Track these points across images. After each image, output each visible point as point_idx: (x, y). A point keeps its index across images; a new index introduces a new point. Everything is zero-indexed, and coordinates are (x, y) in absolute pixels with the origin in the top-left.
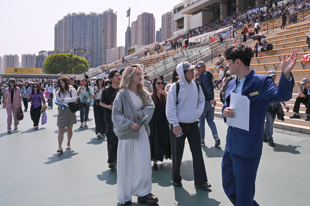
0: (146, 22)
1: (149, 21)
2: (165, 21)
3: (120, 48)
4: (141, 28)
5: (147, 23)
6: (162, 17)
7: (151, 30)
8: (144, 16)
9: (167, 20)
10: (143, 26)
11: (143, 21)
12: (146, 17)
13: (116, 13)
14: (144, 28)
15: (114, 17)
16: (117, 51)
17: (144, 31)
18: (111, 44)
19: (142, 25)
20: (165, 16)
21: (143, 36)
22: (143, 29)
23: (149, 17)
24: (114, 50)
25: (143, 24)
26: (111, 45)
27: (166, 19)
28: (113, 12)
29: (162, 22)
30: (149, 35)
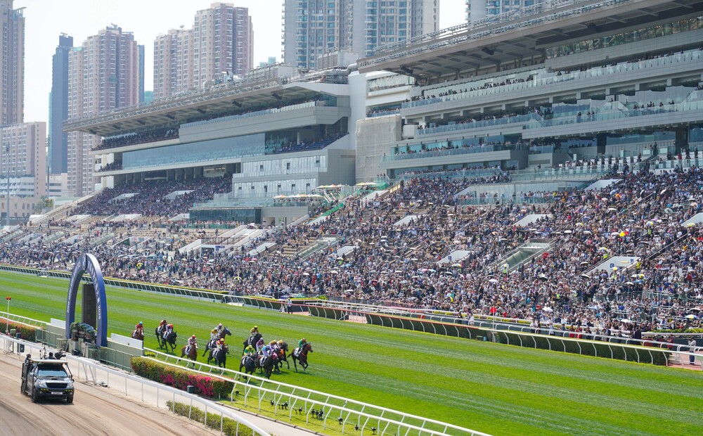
0: (109, 60)
1: (117, 57)
2: (162, 57)
3: (35, 128)
4: (94, 76)
5: (113, 61)
6: (156, 43)
7: (123, 81)
8: (102, 42)
9: (169, 54)
10: (102, 71)
11: (101, 57)
12: (108, 46)
13: (22, 9)
14: (102, 76)
15: (15, 22)
16: (28, 137)
17: (102, 85)
18: (5, 109)
19: (98, 68)
20: (162, 42)
21: (102, 99)
22: (101, 80)
23: (117, 44)
24: (17, 132)
25: (101, 66)
26: (5, 112)
27: (165, 52)
28: (12, 7)
29: (155, 58)
30: (117, 97)
